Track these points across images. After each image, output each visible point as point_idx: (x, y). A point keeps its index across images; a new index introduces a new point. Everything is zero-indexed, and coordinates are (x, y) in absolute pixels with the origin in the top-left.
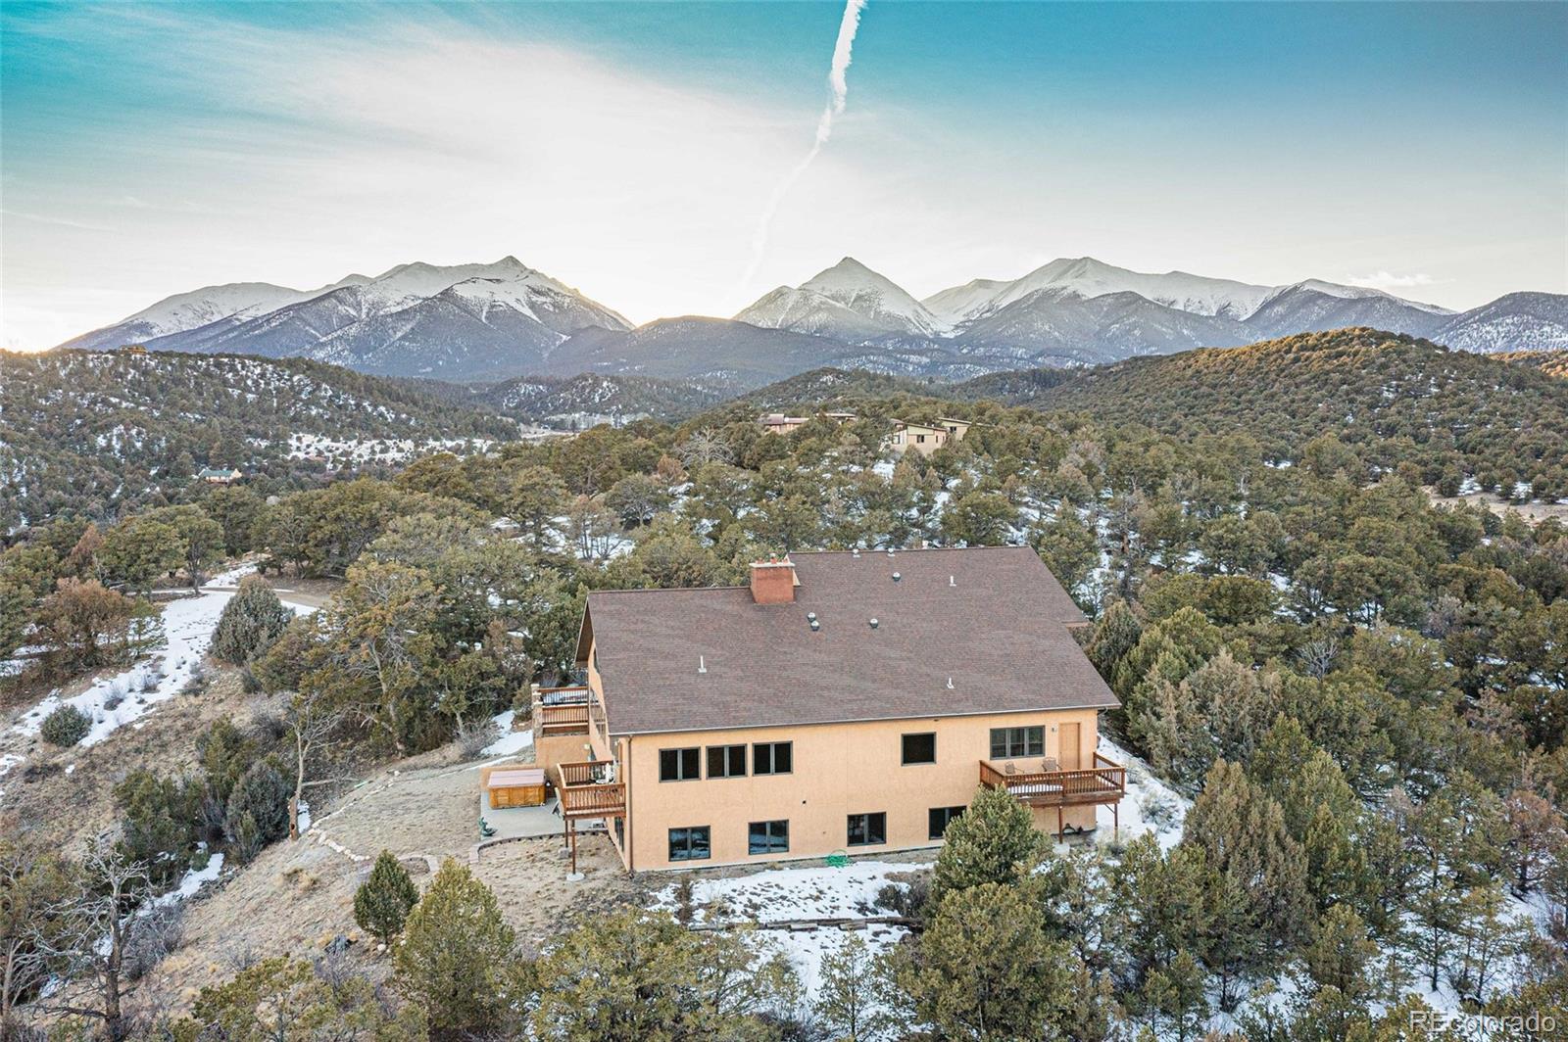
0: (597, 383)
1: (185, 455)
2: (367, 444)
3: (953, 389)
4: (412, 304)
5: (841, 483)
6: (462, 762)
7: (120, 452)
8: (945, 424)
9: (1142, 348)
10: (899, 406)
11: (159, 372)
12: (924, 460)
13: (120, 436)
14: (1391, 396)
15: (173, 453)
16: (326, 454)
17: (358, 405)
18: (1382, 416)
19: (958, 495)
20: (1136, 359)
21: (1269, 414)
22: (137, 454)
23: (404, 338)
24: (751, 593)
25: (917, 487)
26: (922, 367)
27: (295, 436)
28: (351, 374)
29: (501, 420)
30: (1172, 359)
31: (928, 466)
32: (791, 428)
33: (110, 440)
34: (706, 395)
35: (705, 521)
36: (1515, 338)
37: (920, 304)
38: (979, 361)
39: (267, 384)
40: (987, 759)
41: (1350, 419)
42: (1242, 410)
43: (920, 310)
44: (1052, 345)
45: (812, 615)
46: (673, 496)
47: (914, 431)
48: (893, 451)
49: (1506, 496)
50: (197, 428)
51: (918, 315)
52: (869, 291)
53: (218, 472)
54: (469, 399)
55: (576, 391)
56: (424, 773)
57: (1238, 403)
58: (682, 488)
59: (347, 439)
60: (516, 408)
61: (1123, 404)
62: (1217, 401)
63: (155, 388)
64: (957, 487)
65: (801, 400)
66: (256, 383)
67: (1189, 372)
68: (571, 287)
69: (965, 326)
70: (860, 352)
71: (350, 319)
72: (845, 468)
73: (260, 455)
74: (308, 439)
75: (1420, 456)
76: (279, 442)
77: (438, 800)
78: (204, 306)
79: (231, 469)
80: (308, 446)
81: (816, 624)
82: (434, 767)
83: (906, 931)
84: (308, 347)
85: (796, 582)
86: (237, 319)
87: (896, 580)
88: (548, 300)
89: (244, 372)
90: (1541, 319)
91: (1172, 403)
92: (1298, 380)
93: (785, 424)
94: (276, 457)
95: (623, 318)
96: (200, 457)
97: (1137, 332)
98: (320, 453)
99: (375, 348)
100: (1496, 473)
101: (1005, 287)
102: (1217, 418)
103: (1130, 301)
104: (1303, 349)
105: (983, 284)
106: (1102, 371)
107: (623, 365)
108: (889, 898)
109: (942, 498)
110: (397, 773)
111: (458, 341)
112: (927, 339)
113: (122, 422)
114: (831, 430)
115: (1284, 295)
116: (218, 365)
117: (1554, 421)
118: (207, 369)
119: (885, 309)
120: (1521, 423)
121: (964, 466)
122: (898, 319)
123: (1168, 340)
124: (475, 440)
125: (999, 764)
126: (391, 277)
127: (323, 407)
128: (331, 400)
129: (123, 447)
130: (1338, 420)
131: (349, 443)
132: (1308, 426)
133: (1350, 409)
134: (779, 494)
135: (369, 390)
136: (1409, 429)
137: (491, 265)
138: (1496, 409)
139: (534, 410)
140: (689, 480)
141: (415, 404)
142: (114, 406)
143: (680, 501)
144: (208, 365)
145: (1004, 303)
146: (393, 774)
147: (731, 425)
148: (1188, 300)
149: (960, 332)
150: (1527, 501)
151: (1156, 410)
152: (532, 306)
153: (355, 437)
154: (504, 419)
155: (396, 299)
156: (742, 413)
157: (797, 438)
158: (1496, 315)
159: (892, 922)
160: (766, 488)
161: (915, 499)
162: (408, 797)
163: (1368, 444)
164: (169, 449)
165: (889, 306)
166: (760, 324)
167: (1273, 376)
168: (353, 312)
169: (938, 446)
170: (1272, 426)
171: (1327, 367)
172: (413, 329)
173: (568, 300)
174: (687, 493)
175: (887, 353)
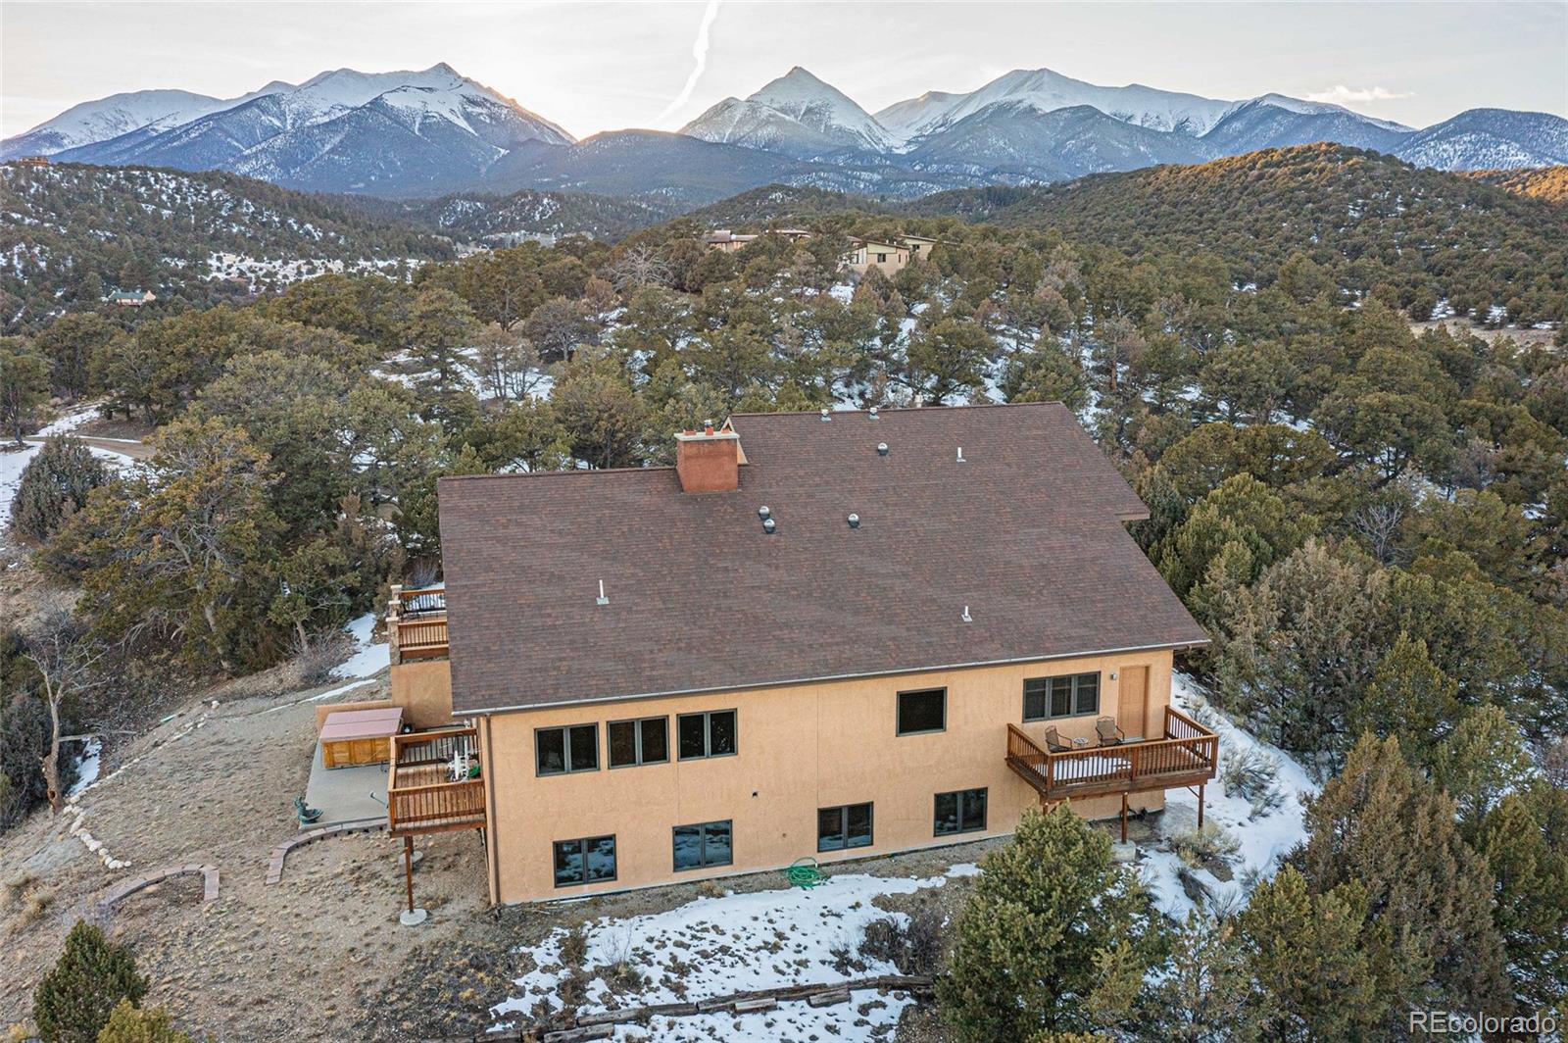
0: (537, 200)
1: (93, 274)
2: (293, 265)
3: (905, 207)
4: (340, 114)
5: (795, 308)
6: (303, 688)
7: (22, 272)
8: (908, 242)
9: (1098, 166)
10: (853, 223)
11: (64, 185)
12: (887, 282)
13: (21, 255)
14: (1357, 215)
15: (80, 272)
16: (249, 275)
17: (283, 223)
18: (1347, 235)
19: (926, 322)
20: (1093, 176)
21: (1232, 234)
22: (42, 274)
23: (333, 151)
24: (678, 477)
25: (880, 313)
26: (874, 185)
27: (215, 255)
28: (274, 188)
29: (436, 239)
30: (1132, 175)
31: (892, 289)
32: (737, 246)
33: (10, 260)
34: (652, 214)
35: (638, 353)
36: (1471, 157)
37: (872, 118)
38: (932, 179)
39: (184, 199)
40: (1017, 722)
41: (1315, 239)
42: (1204, 230)
43: (872, 124)
44: (1006, 161)
45: (765, 510)
46: (604, 324)
47: (875, 249)
48: (852, 271)
49: (1480, 321)
50: (107, 245)
51: (870, 129)
52: (819, 103)
53: (130, 294)
54: (404, 216)
55: (516, 206)
56: (251, 704)
57: (1200, 223)
58: (614, 315)
59: (271, 259)
60: (452, 226)
61: (1082, 224)
62: (1178, 220)
63: (60, 203)
64: (924, 313)
65: (749, 219)
66: (171, 198)
67: (1150, 190)
68: (508, 96)
69: (917, 142)
70: (810, 169)
71: (274, 130)
72: (799, 291)
73: (176, 275)
74: (229, 258)
75: (1390, 278)
76: (197, 263)
77: (256, 753)
78: (117, 116)
79: (144, 291)
80: (230, 266)
81: (770, 523)
82: (265, 695)
83: (909, 1001)
84: (231, 160)
85: (742, 459)
86: (153, 130)
87: (882, 453)
88: (485, 111)
89: (158, 186)
90: (1499, 137)
91: (1132, 222)
92: (1262, 198)
93: (731, 241)
94: (194, 278)
95: (564, 131)
96: (110, 277)
97: (1093, 149)
98: (242, 273)
99: (303, 162)
100: (1469, 296)
101: (962, 99)
102: (1179, 238)
103: (1087, 115)
104: (1267, 165)
105: (936, 96)
106: (1059, 189)
107: (565, 181)
108: (880, 940)
109: (908, 325)
110: (215, 703)
111: (391, 155)
112: (879, 155)
113: (23, 239)
114: (783, 249)
115: (1243, 110)
116: (129, 178)
117: (1523, 242)
118: (117, 183)
119: (836, 122)
120: (1490, 244)
121: (930, 288)
122: (850, 134)
123: (1127, 156)
124: (408, 261)
125: (1036, 729)
126: (315, 85)
127: (245, 224)
128: (253, 217)
129: (24, 267)
130: (1301, 240)
131: (274, 263)
132: (1272, 247)
133: (1315, 229)
134: (725, 322)
135: (294, 207)
136: (1375, 249)
137: (422, 73)
138: (1464, 229)
139: (470, 228)
140: (623, 305)
141: (344, 221)
142: (15, 221)
143: (610, 330)
144: (118, 178)
145: (958, 118)
146: (208, 704)
147: (671, 242)
148: (1146, 115)
149: (913, 148)
150: (1502, 325)
151: (1115, 230)
152: (468, 117)
153: (280, 257)
154: (440, 238)
155: (322, 110)
156: (683, 230)
157: (744, 256)
158: (1454, 132)
159: (885, 985)
160: (710, 315)
161: (878, 327)
162: (217, 747)
163: (1335, 266)
164: (75, 270)
165: (839, 119)
166: (707, 138)
167: (1236, 194)
168: (277, 123)
169: (901, 266)
170: (1235, 246)
171: (1292, 184)
172: (341, 142)
173: (505, 111)
174: (619, 320)
175: (838, 170)
